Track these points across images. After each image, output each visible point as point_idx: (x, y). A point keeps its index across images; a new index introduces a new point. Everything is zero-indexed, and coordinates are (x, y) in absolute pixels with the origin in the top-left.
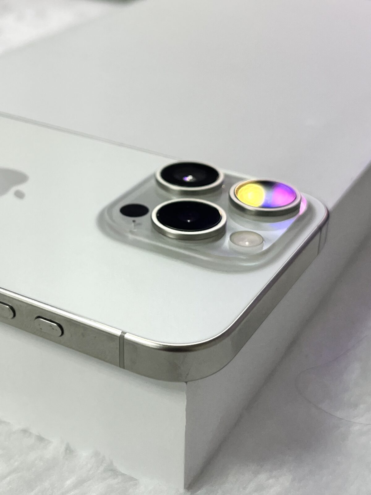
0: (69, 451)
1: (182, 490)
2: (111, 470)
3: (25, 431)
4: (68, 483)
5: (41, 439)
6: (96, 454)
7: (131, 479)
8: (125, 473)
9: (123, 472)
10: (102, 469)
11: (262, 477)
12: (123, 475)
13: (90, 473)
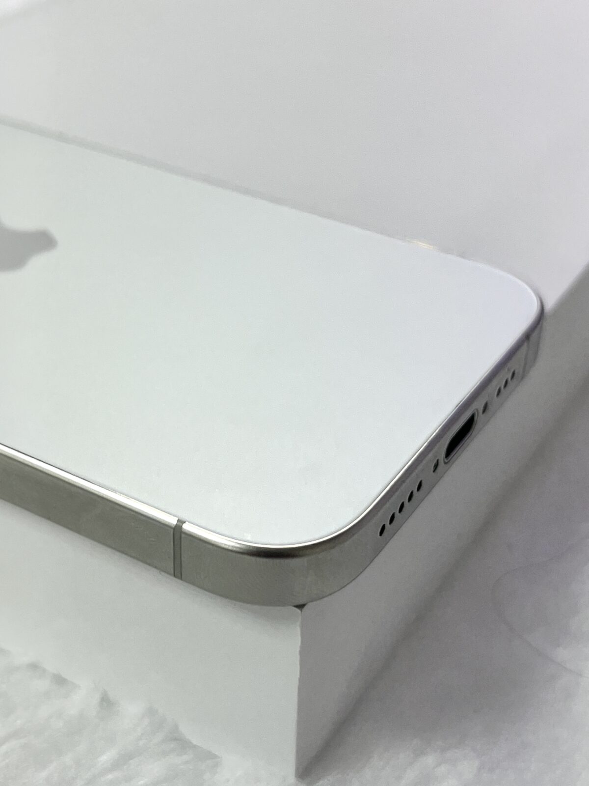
0: (107, 703)
1: (292, 778)
2: (176, 739)
3: (34, 667)
4: (106, 758)
5: (60, 681)
6: (151, 712)
7: (210, 756)
8: (199, 745)
9: (195, 743)
10: (160, 736)
11: (430, 760)
12: (195, 747)
13: (141, 743)
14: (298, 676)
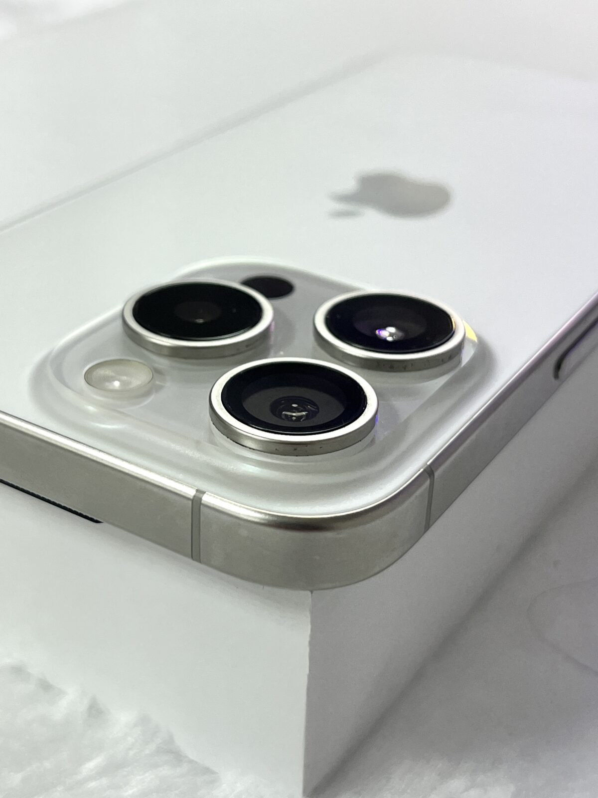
0: (95, 711)
2: (171, 752)
3: (18, 671)
4: (90, 766)
5: (46, 686)
6: (144, 721)
7: (207, 771)
9: (191, 757)
10: (152, 747)
12: (191, 761)
13: (131, 753)
14: (307, 671)
